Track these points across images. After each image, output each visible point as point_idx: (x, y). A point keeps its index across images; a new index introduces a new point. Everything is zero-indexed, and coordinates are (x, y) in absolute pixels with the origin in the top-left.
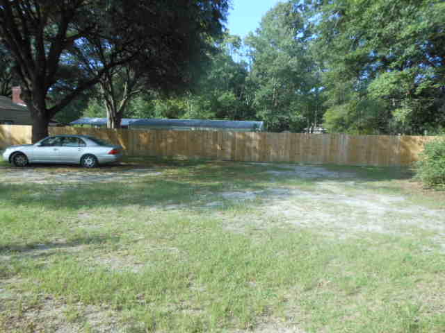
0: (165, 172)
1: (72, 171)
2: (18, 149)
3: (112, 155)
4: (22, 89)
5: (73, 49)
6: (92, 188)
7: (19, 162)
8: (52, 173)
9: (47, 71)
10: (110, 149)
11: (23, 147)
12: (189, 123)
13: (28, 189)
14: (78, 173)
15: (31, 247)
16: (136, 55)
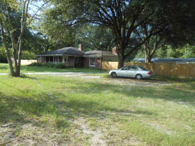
0: (174, 84)
1: (132, 80)
2: (114, 71)
3: (148, 75)
4: (116, 48)
5: (135, 31)
6: (141, 89)
7: (114, 76)
8: (125, 81)
9: (126, 41)
10: (148, 72)
11: (115, 70)
12: (186, 60)
13: (118, 86)
14: (135, 82)
15: (122, 111)
16: (162, 30)
